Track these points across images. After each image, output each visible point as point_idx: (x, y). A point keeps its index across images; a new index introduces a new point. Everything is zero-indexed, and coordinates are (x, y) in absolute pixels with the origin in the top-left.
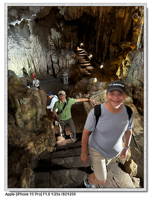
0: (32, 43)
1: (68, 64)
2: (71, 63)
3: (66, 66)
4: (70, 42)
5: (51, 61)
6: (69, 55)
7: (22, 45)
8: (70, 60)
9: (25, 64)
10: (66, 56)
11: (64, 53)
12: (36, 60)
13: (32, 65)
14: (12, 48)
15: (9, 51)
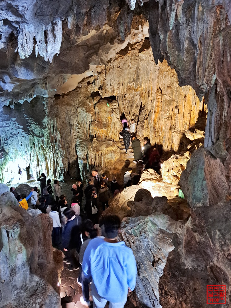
0: (47, 129)
1: (104, 160)
2: (109, 159)
3: (101, 164)
4: (107, 128)
5: (75, 156)
6: (105, 146)
7: (30, 131)
8: (106, 155)
9: (32, 160)
10: (100, 149)
11: (98, 144)
12: (50, 154)
13: (44, 162)
14: (14, 135)
15: (8, 141)
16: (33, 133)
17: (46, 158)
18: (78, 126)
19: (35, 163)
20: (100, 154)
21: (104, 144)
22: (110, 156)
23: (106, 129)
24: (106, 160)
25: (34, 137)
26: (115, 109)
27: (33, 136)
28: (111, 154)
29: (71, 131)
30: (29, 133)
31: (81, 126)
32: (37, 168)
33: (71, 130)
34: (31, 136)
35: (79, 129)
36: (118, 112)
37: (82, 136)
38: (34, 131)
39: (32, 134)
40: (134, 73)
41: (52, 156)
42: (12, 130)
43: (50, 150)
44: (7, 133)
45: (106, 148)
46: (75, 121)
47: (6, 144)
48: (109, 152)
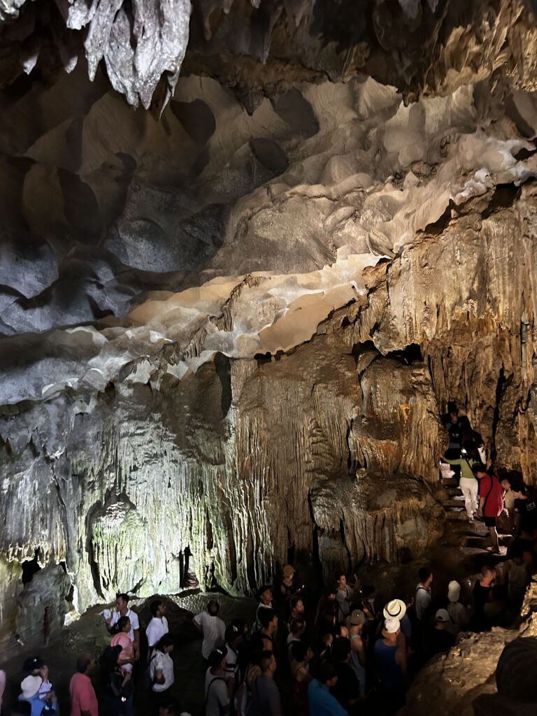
0: (232, 440)
1: (393, 539)
2: (409, 538)
3: (382, 550)
4: (399, 438)
5: (308, 524)
6: (393, 494)
7: (192, 447)
8: (400, 523)
9: (193, 529)
10: (380, 502)
11: (372, 488)
12: (240, 514)
13: (223, 536)
14: (153, 458)
15: (139, 473)
16: (200, 454)
17: (228, 526)
18: (314, 435)
19: (201, 539)
20: (380, 518)
21: (392, 487)
22: (410, 525)
23: (395, 443)
24: (398, 539)
25: (201, 465)
26: (420, 383)
27: (198, 461)
28: (413, 520)
29: (298, 449)
30: (191, 452)
31: (323, 436)
32: (207, 554)
33: (298, 446)
35: (317, 442)
36: (430, 392)
37: (328, 464)
38: (201, 448)
39: (196, 454)
40: (472, 274)
41: (246, 520)
42: (151, 445)
43: (241, 502)
44: (136, 452)
45: (398, 499)
46: (307, 419)
47: (133, 482)
48: (408, 514)
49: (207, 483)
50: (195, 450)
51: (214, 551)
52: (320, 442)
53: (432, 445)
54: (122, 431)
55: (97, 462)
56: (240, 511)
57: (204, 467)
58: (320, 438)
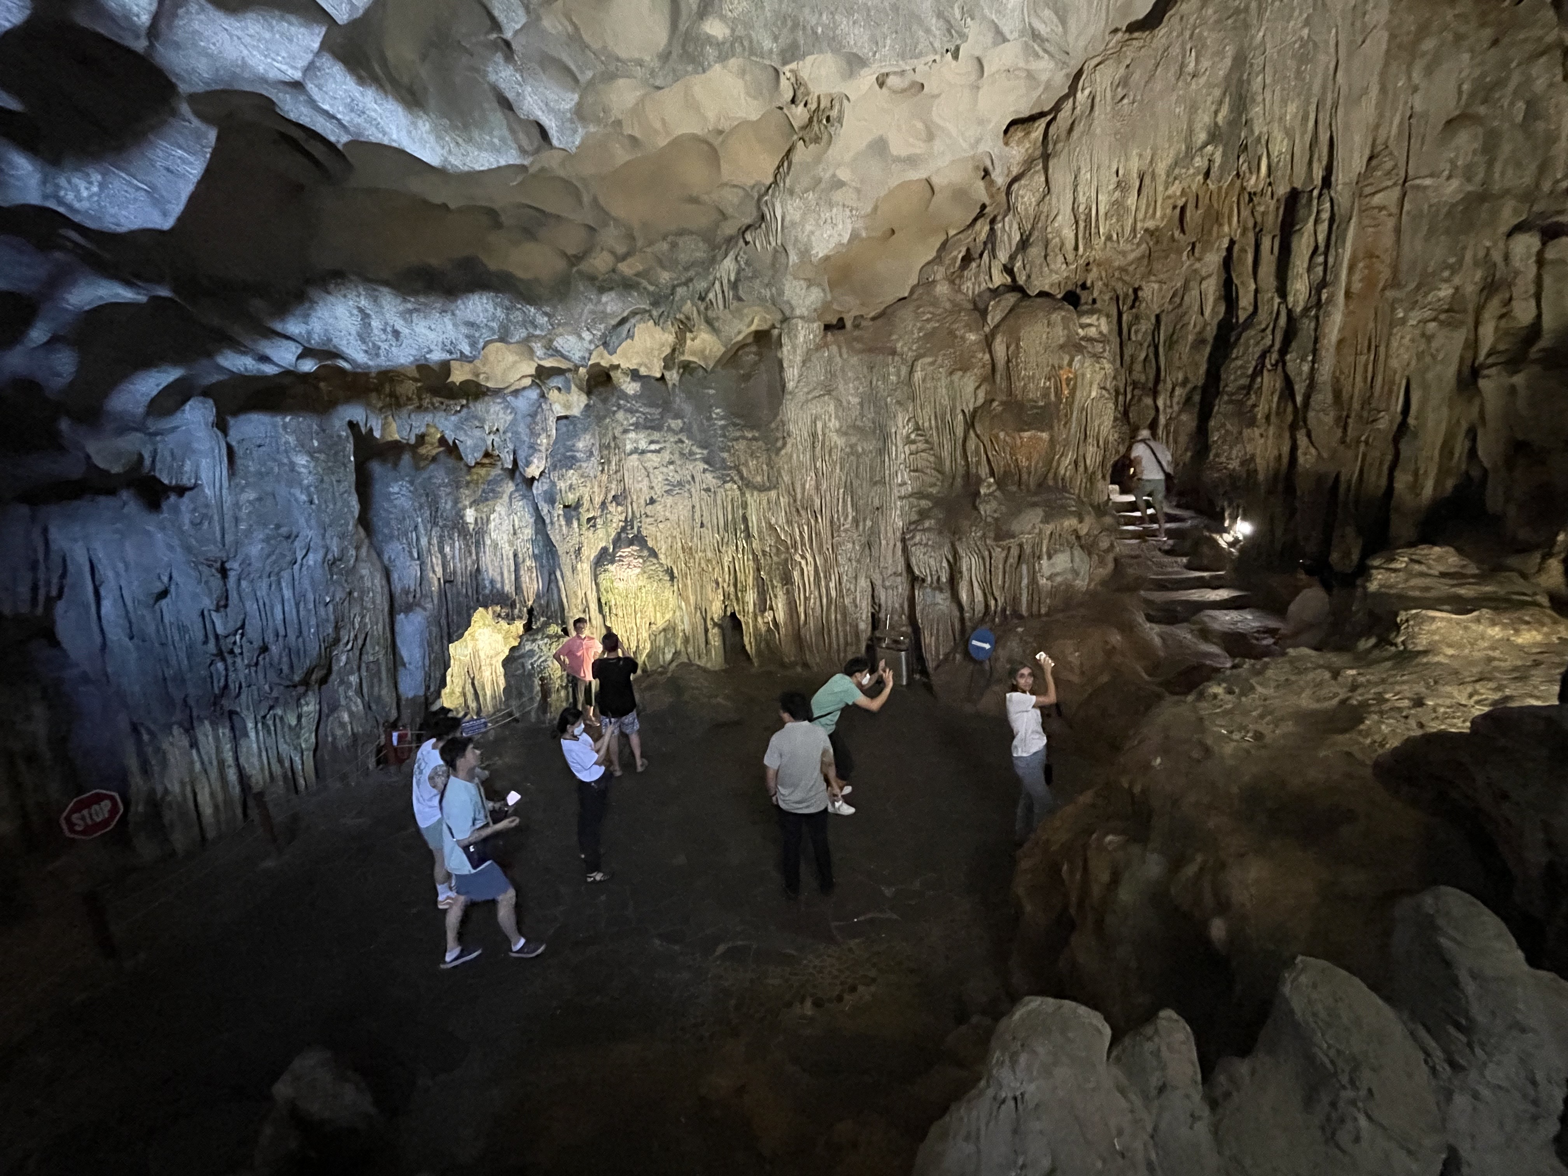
0: (787, 450)
1: (1033, 581)
2: (1059, 579)
3: (1015, 600)
4: (1051, 428)
5: (901, 575)
6: (1037, 514)
7: (730, 468)
8: (1045, 557)
10: (1015, 527)
11: (1003, 508)
12: (803, 562)
13: (780, 593)
14: (675, 487)
15: (658, 507)
16: (742, 478)
17: (787, 580)
18: (913, 442)
19: (751, 597)
20: (1015, 552)
21: (1034, 505)
22: (1062, 561)
23: (1045, 435)
24: (1043, 581)
25: (744, 494)
26: (1091, 339)
27: (739, 488)
28: (1068, 553)
29: (887, 464)
30: (729, 475)
31: (927, 442)
32: (758, 618)
33: (887, 459)
34: (735, 486)
35: (917, 453)
37: (933, 485)
38: (743, 468)
39: (736, 478)
40: (1218, 93)
41: (811, 569)
42: (671, 467)
43: (803, 544)
44: (652, 476)
45: (1046, 520)
46: (901, 418)
47: (649, 520)
48: (1057, 543)
49: (753, 519)
50: (733, 473)
51: (769, 616)
52: (923, 451)
53: (1101, 443)
54: (629, 447)
55: (596, 489)
56: (803, 557)
57: (748, 495)
58: (921, 446)
